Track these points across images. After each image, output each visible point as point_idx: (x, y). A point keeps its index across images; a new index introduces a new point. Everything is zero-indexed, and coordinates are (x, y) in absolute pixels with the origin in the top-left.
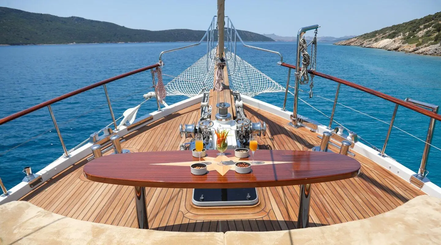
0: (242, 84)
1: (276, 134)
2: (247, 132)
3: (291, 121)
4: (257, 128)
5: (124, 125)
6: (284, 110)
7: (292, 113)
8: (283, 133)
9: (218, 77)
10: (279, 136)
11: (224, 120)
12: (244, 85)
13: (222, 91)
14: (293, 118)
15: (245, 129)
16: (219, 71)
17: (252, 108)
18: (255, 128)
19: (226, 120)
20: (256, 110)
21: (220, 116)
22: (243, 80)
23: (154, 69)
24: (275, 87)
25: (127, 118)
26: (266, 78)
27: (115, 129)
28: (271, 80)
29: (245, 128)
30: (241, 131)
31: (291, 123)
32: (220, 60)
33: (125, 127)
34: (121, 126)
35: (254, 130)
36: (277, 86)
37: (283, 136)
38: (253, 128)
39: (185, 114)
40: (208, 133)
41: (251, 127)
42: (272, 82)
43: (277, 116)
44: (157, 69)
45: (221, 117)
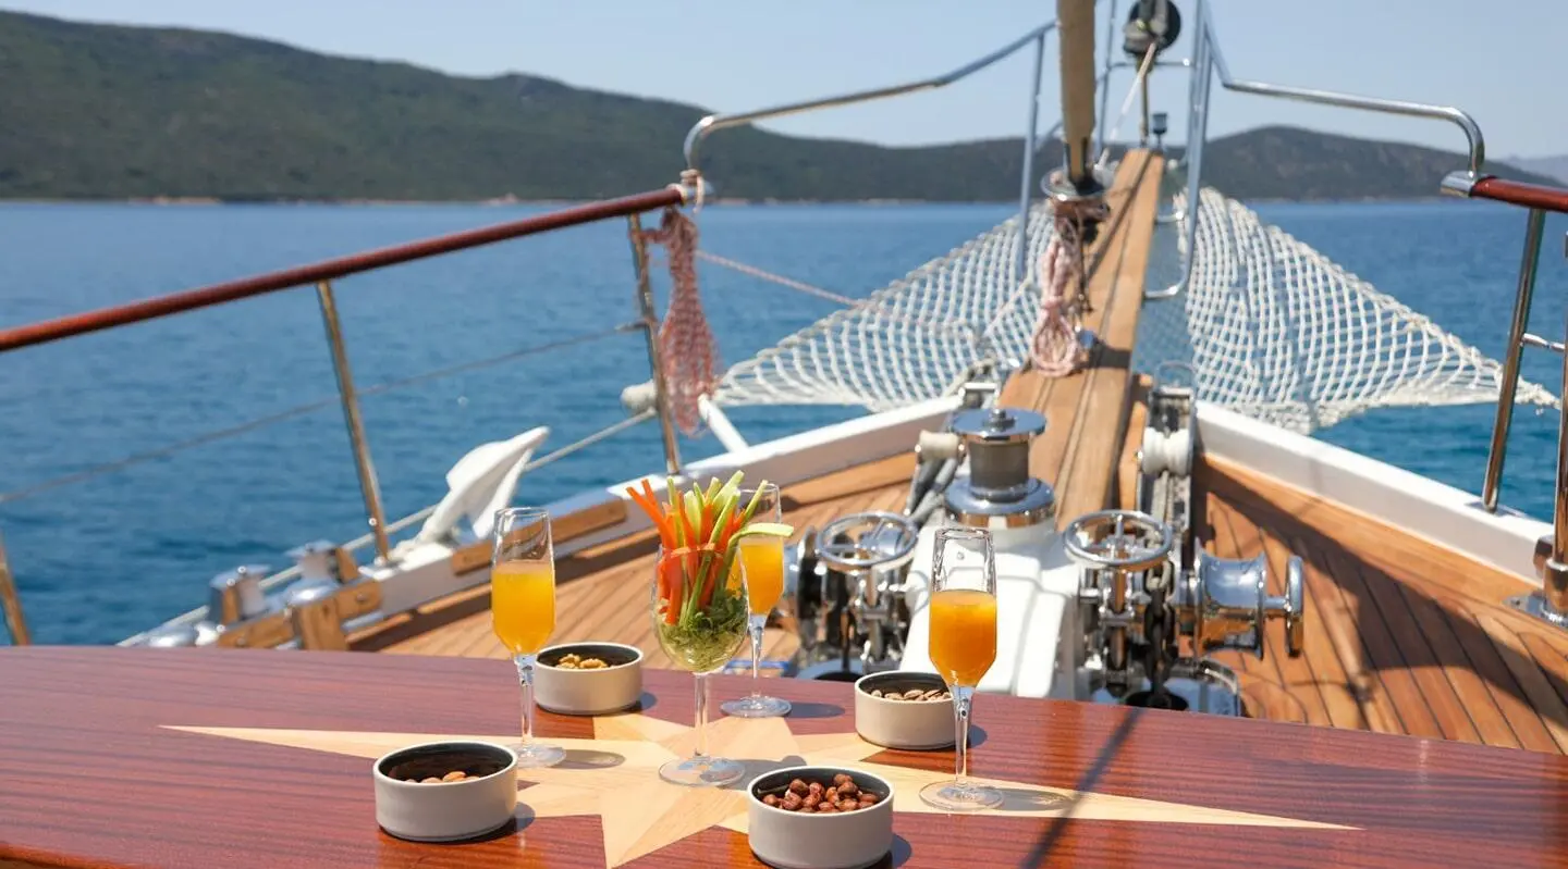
0: (1247, 363)
1: (1405, 661)
2: (1160, 620)
3: (1539, 584)
4: (1238, 591)
5: (446, 539)
6: (1493, 511)
7: (1546, 531)
8: (1469, 662)
9: (1053, 290)
10: (1429, 675)
11: (997, 524)
12: (1262, 368)
13: (1074, 378)
14: (1550, 562)
15: (1148, 599)
16: (1062, 251)
17: (1267, 494)
18: (1223, 592)
19: (1014, 521)
20: (1289, 505)
21: (980, 497)
22: (1255, 342)
23: (653, 219)
24: (1459, 371)
25: (465, 498)
26: (1401, 325)
27: (379, 561)
28: (1435, 330)
29: (1147, 591)
30: (1110, 607)
31: (1538, 596)
32: (1069, 184)
33: (442, 552)
34: (425, 543)
35: (1215, 607)
36: (1470, 368)
37: (1459, 678)
38: (1204, 590)
39: (822, 506)
40: (878, 603)
41: (1193, 584)
42: (1436, 348)
43: (1433, 547)
44: (669, 220)
45: (984, 505)
